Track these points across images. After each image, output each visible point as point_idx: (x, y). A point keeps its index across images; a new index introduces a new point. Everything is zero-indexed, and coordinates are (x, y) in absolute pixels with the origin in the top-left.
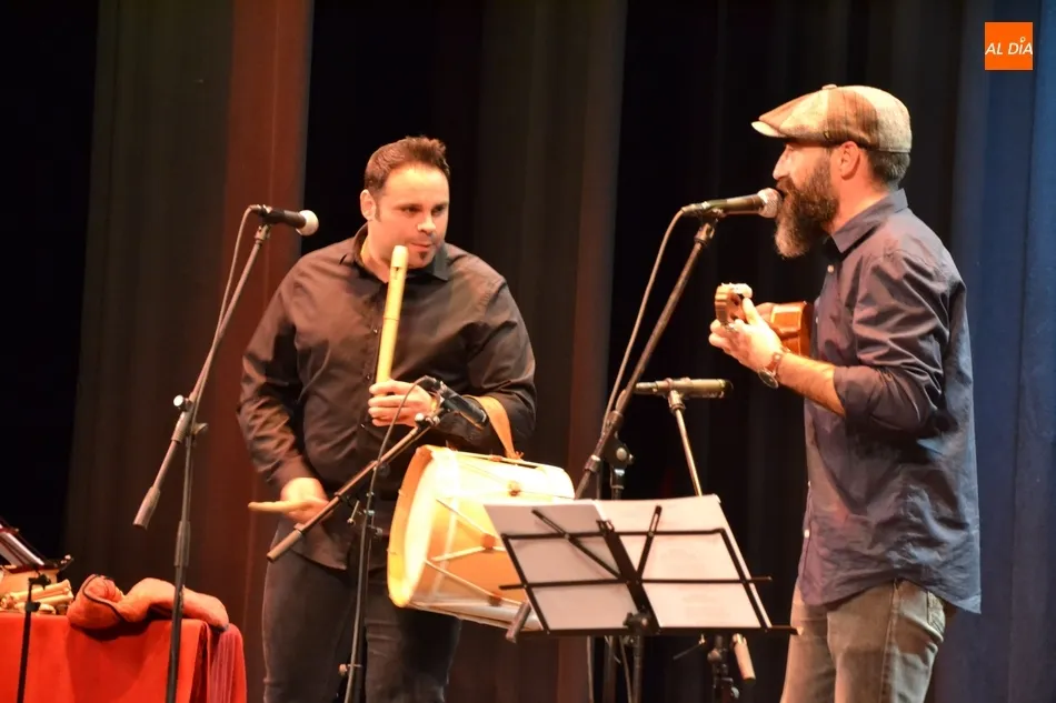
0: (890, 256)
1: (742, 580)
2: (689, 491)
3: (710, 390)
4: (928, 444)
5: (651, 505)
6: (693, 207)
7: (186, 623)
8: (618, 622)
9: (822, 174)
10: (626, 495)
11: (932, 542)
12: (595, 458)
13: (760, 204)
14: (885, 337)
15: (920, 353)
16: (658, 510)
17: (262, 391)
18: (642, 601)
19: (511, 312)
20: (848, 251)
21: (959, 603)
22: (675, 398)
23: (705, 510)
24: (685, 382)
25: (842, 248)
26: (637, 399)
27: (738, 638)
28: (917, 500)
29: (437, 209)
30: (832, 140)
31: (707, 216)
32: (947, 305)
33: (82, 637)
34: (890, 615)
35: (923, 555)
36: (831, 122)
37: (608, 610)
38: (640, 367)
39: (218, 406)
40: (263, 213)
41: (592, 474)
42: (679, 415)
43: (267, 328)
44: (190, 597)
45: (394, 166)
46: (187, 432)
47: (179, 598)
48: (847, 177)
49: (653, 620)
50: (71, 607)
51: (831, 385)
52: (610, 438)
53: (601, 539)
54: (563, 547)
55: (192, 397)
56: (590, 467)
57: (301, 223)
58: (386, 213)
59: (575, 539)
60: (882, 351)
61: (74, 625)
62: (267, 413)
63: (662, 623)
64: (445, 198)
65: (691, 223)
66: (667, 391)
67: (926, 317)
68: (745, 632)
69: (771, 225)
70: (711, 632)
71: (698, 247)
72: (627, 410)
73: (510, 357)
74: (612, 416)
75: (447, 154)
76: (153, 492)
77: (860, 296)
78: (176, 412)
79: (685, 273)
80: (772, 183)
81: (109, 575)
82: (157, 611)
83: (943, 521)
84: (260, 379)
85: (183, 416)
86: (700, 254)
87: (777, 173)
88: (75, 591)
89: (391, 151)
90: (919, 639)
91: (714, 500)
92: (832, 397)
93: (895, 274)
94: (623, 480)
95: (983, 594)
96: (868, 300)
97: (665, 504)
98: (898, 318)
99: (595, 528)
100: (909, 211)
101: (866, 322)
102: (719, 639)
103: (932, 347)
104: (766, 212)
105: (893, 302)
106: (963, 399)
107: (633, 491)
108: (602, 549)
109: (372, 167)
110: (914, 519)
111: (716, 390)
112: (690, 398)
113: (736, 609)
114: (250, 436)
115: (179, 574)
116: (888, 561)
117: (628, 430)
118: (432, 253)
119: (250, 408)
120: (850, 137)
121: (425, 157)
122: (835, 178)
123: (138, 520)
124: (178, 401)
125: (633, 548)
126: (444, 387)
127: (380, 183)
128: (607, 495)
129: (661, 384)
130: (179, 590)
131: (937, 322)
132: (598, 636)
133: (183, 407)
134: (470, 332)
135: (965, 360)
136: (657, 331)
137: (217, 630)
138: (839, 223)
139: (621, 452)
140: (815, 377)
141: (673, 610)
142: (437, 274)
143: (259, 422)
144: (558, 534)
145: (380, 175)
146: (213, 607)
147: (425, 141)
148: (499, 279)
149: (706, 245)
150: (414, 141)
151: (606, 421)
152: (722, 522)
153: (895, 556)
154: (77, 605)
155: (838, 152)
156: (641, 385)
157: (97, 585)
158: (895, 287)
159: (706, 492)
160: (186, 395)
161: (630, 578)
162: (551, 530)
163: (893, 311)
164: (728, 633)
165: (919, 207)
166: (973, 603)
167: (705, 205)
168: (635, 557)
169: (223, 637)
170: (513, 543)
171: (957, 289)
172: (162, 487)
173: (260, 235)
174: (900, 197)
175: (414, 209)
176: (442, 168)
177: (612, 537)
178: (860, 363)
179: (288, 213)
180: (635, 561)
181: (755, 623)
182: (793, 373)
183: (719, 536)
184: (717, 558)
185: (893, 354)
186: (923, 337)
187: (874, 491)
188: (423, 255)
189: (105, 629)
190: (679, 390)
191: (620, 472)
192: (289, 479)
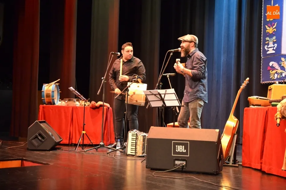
0: (198, 56)
1: (177, 100)
2: (170, 88)
3: (173, 75)
4: (202, 80)
5: (165, 90)
6: (170, 50)
7: (104, 107)
8: (161, 106)
9: (189, 46)
10: (162, 89)
11: (203, 93)
12: (157, 84)
13: (179, 50)
14: (198, 66)
15: (202, 68)
16: (166, 91)
17: (111, 77)
18: (164, 103)
19: (142, 64)
20: (192, 56)
21: (205, 101)
22: (168, 76)
23: (172, 90)
24: (169, 74)
25: (191, 55)
26: (163, 76)
27: (177, 107)
28: (201, 88)
29: (132, 51)
30: (191, 42)
31: (172, 52)
32: (205, 62)
33: (91, 109)
34: (197, 103)
35: (202, 95)
36: (191, 39)
37: (160, 104)
38: (163, 72)
39: (107, 79)
40: (113, 53)
41: (157, 86)
42: (169, 78)
43: (112, 69)
44: (105, 104)
45: (125, 47)
46: (104, 82)
47: (103, 104)
48: (192, 47)
49: (166, 105)
50: (90, 105)
51: (191, 72)
52: (159, 82)
53: (158, 95)
54: (153, 96)
55: (104, 78)
56: (157, 85)
57: (118, 54)
58: (125, 52)
59: (155, 95)
60: (197, 68)
61: (90, 108)
62: (112, 80)
63: (167, 106)
64: (132, 50)
65: (170, 53)
66: (167, 75)
67: (203, 63)
68: (178, 106)
69: (180, 53)
70: (173, 107)
71: (170, 56)
72: (162, 78)
73: (141, 70)
74: (160, 79)
75: (132, 44)
76: (100, 90)
77: (194, 61)
78: (102, 80)
79: (169, 59)
80: (180, 47)
81: (95, 101)
82: (101, 106)
83: (204, 90)
84: (111, 76)
85: (103, 80)
86: (171, 56)
87: (181, 46)
88: (90, 103)
89: (125, 45)
90: (201, 106)
91: (173, 89)
92: (191, 74)
93: (199, 58)
94: (161, 87)
95: (208, 101)
96: (195, 61)
97: (167, 90)
98: (199, 64)
99: (158, 93)
100: (198, 51)
101: (195, 64)
102: (174, 107)
103: (203, 67)
104: (179, 51)
105: (199, 62)
106: (206, 75)
107: (163, 88)
108: (159, 96)
109: (122, 47)
110: (201, 90)
111: (174, 75)
112: (170, 76)
113: (176, 103)
114: (110, 83)
115: (103, 101)
116: (197, 96)
117: (162, 80)
118: (131, 57)
119: (110, 80)
120: (193, 42)
121: (129, 45)
122: (190, 47)
123: (98, 94)
124: (102, 78)
125: (163, 96)
126: (137, 75)
127: (124, 49)
128: (159, 89)
129: (166, 74)
130: (103, 103)
131: (204, 64)
132: (158, 107)
133: (103, 79)
134: (135, 67)
135: (206, 69)
136: (165, 67)
137: (109, 108)
138: (190, 53)
139: (161, 83)
140: (188, 71)
141: (168, 104)
142: (132, 60)
143: (111, 81)
144: (153, 94)
145: (123, 48)
146: (108, 105)
147: (129, 43)
148: (140, 61)
149: (172, 56)
150: (127, 43)
151: (159, 79)
152: (175, 92)
153: (198, 95)
154: (91, 105)
155: (191, 43)
156: (164, 74)
157: (93, 102)
158: (199, 60)
159: (172, 88)
160: (103, 77)
161: (162, 100)
162: (152, 94)
163: (199, 63)
164: (175, 107)
165: (200, 50)
166: (207, 102)
167: (171, 50)
168: (163, 97)
169: (109, 109)
170: (147, 96)
171: (206, 60)
172: (101, 89)
173: (112, 56)
174: (197, 49)
175: (128, 51)
176: (132, 46)
177: (160, 95)
178: (194, 69)
179: (116, 53)
180: (163, 98)
181: (179, 105)
182: (186, 71)
183: (174, 94)
184: (174, 97)
185: (199, 68)
186: (203, 66)
187: (196, 86)
188: (130, 57)
189: (95, 108)
190: (169, 75)
191: (161, 86)
192: (115, 89)
